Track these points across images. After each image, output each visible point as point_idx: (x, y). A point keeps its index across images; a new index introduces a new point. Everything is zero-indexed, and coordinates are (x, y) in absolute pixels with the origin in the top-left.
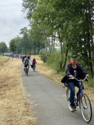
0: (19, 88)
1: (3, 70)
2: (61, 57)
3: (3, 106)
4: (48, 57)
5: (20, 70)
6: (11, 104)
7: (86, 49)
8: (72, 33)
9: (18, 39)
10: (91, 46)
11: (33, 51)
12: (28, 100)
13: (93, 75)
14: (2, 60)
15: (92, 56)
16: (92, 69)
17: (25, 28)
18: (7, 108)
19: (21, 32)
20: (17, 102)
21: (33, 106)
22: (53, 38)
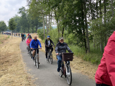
0: (20, 63)
1: (3, 48)
2: (58, 34)
3: (6, 80)
4: (45, 35)
5: (19, 47)
6: (13, 78)
7: (80, 27)
8: (68, 12)
9: (16, 18)
10: (85, 24)
11: (31, 30)
12: (29, 74)
13: (86, 51)
14: (2, 38)
15: (85, 34)
16: (86, 45)
17: (24, 8)
18: (9, 82)
19: (19, 11)
20: (19, 76)
21: (34, 80)
22: (50, 17)
